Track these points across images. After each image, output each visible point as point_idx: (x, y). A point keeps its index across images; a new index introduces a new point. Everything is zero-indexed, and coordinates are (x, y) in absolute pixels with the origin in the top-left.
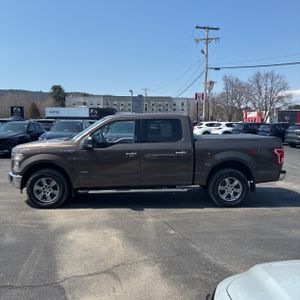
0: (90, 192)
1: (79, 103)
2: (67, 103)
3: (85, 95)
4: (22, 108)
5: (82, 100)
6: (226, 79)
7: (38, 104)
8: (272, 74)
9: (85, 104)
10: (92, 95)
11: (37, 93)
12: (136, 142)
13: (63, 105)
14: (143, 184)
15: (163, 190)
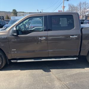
0: (19, 61)
1: (21, 15)
2: (18, 15)
3: (23, 12)
4: (3, 17)
5: (22, 14)
6: (69, 5)
7: (8, 15)
8: (85, 3)
9: (23, 15)
10: (25, 12)
11: (8, 12)
12: (45, 30)
13: (17, 16)
14: (50, 56)
15: (62, 59)
